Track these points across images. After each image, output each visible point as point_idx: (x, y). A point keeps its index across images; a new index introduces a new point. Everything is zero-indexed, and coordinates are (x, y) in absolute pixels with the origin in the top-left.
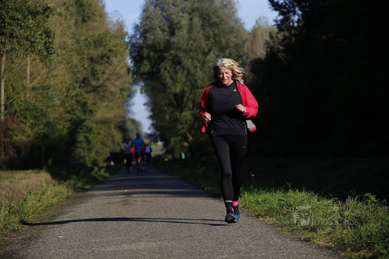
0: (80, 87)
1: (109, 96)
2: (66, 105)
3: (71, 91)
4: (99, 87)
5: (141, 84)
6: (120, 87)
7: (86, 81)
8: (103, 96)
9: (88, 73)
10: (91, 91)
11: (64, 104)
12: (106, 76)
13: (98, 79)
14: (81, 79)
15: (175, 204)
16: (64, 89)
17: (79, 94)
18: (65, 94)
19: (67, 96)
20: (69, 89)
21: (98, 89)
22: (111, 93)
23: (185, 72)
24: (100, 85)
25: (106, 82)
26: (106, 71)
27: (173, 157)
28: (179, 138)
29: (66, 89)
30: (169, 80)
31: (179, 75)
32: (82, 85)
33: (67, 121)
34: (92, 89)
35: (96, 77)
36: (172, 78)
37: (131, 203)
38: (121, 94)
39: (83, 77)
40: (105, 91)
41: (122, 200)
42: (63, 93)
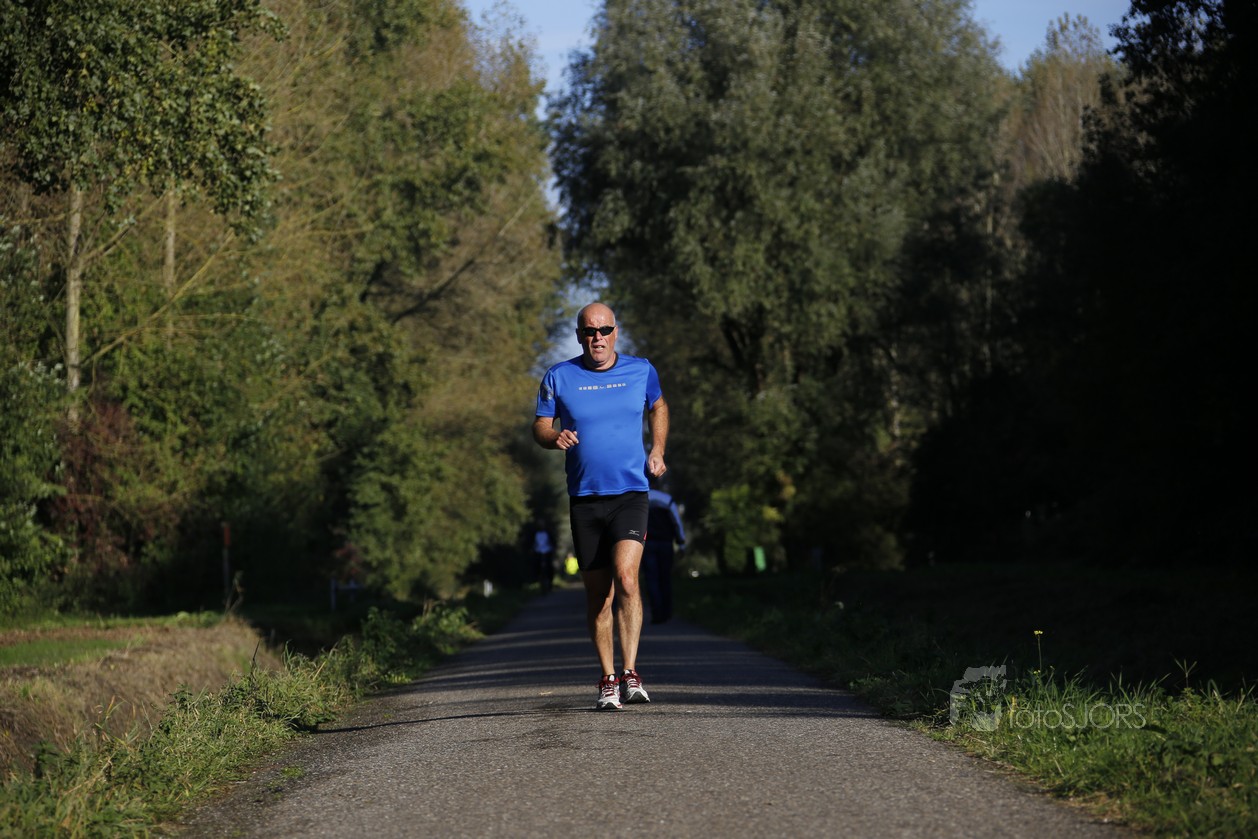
0: (363, 297)
1: (476, 329)
2: (314, 364)
3: (329, 313)
4: (435, 296)
5: (595, 284)
6: (519, 296)
7: (386, 274)
8: (453, 332)
9: (394, 242)
10: (409, 312)
11: (307, 364)
12: (463, 253)
13: (434, 265)
14: (369, 266)
15: (737, 744)
16: (305, 304)
17: (360, 322)
18: (310, 323)
19: (315, 331)
20: (324, 306)
21: (432, 304)
22: (484, 316)
23: (767, 236)
24: (442, 289)
25: (465, 275)
26: (462, 235)
27: (722, 563)
28: (745, 489)
29: (312, 305)
30: (702, 270)
31: (740, 251)
32: (374, 289)
33: (315, 427)
34: (411, 305)
35: (425, 260)
36: (712, 260)
37: (566, 738)
38: (521, 320)
39: (376, 257)
40: (459, 310)
41: (534, 728)
42: (303, 319)
